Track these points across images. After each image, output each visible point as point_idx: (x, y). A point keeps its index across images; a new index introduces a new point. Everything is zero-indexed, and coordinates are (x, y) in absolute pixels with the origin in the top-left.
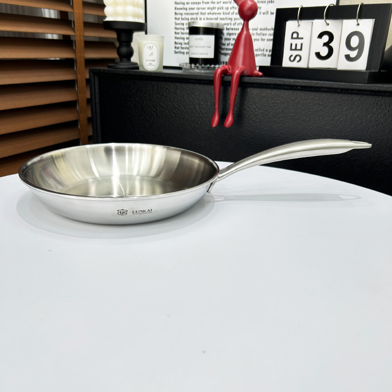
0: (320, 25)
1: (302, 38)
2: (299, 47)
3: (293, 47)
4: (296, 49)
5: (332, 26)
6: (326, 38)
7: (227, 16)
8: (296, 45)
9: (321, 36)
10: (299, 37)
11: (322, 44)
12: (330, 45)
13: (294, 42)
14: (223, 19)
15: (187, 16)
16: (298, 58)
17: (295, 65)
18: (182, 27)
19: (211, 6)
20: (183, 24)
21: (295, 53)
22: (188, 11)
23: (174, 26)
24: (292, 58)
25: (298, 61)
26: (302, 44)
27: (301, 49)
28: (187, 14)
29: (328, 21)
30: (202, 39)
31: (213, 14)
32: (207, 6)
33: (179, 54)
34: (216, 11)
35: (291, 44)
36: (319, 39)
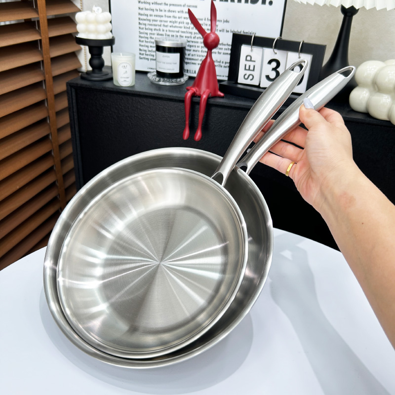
0: (270, 53)
1: (255, 61)
2: (252, 68)
3: (247, 68)
4: (249, 69)
5: (279, 55)
6: (274, 64)
7: (188, 30)
8: (250, 66)
9: (270, 62)
10: (252, 59)
11: (271, 69)
12: (278, 70)
13: (248, 63)
14: (184, 32)
15: (151, 27)
16: (251, 77)
17: (248, 82)
18: (146, 36)
19: (174, 20)
20: (147, 34)
21: (248, 73)
22: (151, 23)
23: (138, 34)
24: (246, 77)
25: (251, 80)
26: (254, 66)
27: (254, 70)
28: (151, 25)
29: (276, 51)
30: (169, 57)
31: (175, 27)
32: (169, 19)
33: (143, 60)
34: (177, 25)
35: (246, 65)
36: (269, 65)
